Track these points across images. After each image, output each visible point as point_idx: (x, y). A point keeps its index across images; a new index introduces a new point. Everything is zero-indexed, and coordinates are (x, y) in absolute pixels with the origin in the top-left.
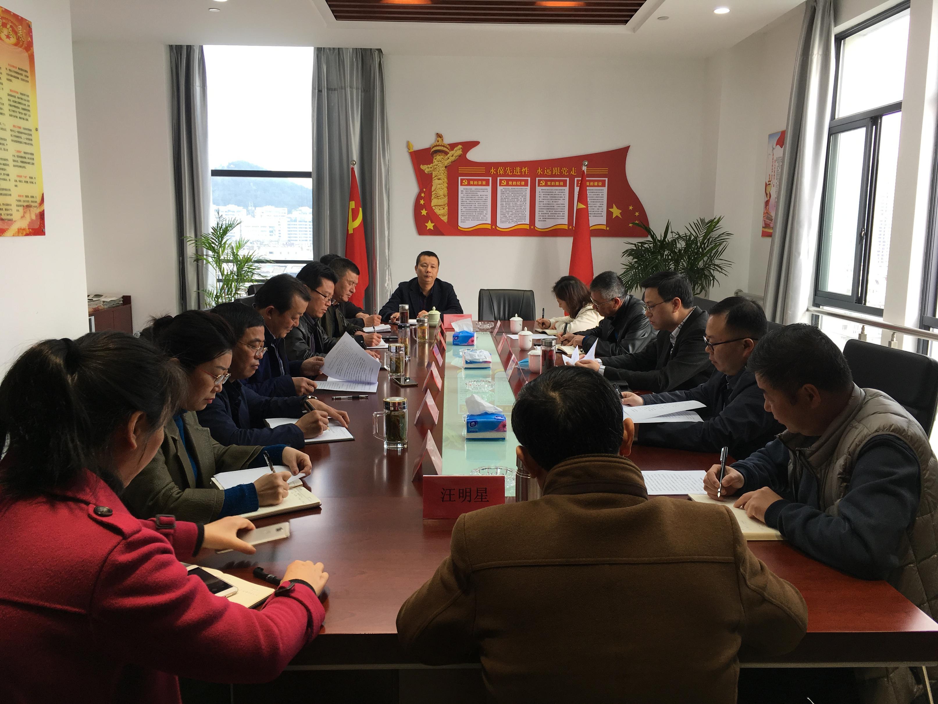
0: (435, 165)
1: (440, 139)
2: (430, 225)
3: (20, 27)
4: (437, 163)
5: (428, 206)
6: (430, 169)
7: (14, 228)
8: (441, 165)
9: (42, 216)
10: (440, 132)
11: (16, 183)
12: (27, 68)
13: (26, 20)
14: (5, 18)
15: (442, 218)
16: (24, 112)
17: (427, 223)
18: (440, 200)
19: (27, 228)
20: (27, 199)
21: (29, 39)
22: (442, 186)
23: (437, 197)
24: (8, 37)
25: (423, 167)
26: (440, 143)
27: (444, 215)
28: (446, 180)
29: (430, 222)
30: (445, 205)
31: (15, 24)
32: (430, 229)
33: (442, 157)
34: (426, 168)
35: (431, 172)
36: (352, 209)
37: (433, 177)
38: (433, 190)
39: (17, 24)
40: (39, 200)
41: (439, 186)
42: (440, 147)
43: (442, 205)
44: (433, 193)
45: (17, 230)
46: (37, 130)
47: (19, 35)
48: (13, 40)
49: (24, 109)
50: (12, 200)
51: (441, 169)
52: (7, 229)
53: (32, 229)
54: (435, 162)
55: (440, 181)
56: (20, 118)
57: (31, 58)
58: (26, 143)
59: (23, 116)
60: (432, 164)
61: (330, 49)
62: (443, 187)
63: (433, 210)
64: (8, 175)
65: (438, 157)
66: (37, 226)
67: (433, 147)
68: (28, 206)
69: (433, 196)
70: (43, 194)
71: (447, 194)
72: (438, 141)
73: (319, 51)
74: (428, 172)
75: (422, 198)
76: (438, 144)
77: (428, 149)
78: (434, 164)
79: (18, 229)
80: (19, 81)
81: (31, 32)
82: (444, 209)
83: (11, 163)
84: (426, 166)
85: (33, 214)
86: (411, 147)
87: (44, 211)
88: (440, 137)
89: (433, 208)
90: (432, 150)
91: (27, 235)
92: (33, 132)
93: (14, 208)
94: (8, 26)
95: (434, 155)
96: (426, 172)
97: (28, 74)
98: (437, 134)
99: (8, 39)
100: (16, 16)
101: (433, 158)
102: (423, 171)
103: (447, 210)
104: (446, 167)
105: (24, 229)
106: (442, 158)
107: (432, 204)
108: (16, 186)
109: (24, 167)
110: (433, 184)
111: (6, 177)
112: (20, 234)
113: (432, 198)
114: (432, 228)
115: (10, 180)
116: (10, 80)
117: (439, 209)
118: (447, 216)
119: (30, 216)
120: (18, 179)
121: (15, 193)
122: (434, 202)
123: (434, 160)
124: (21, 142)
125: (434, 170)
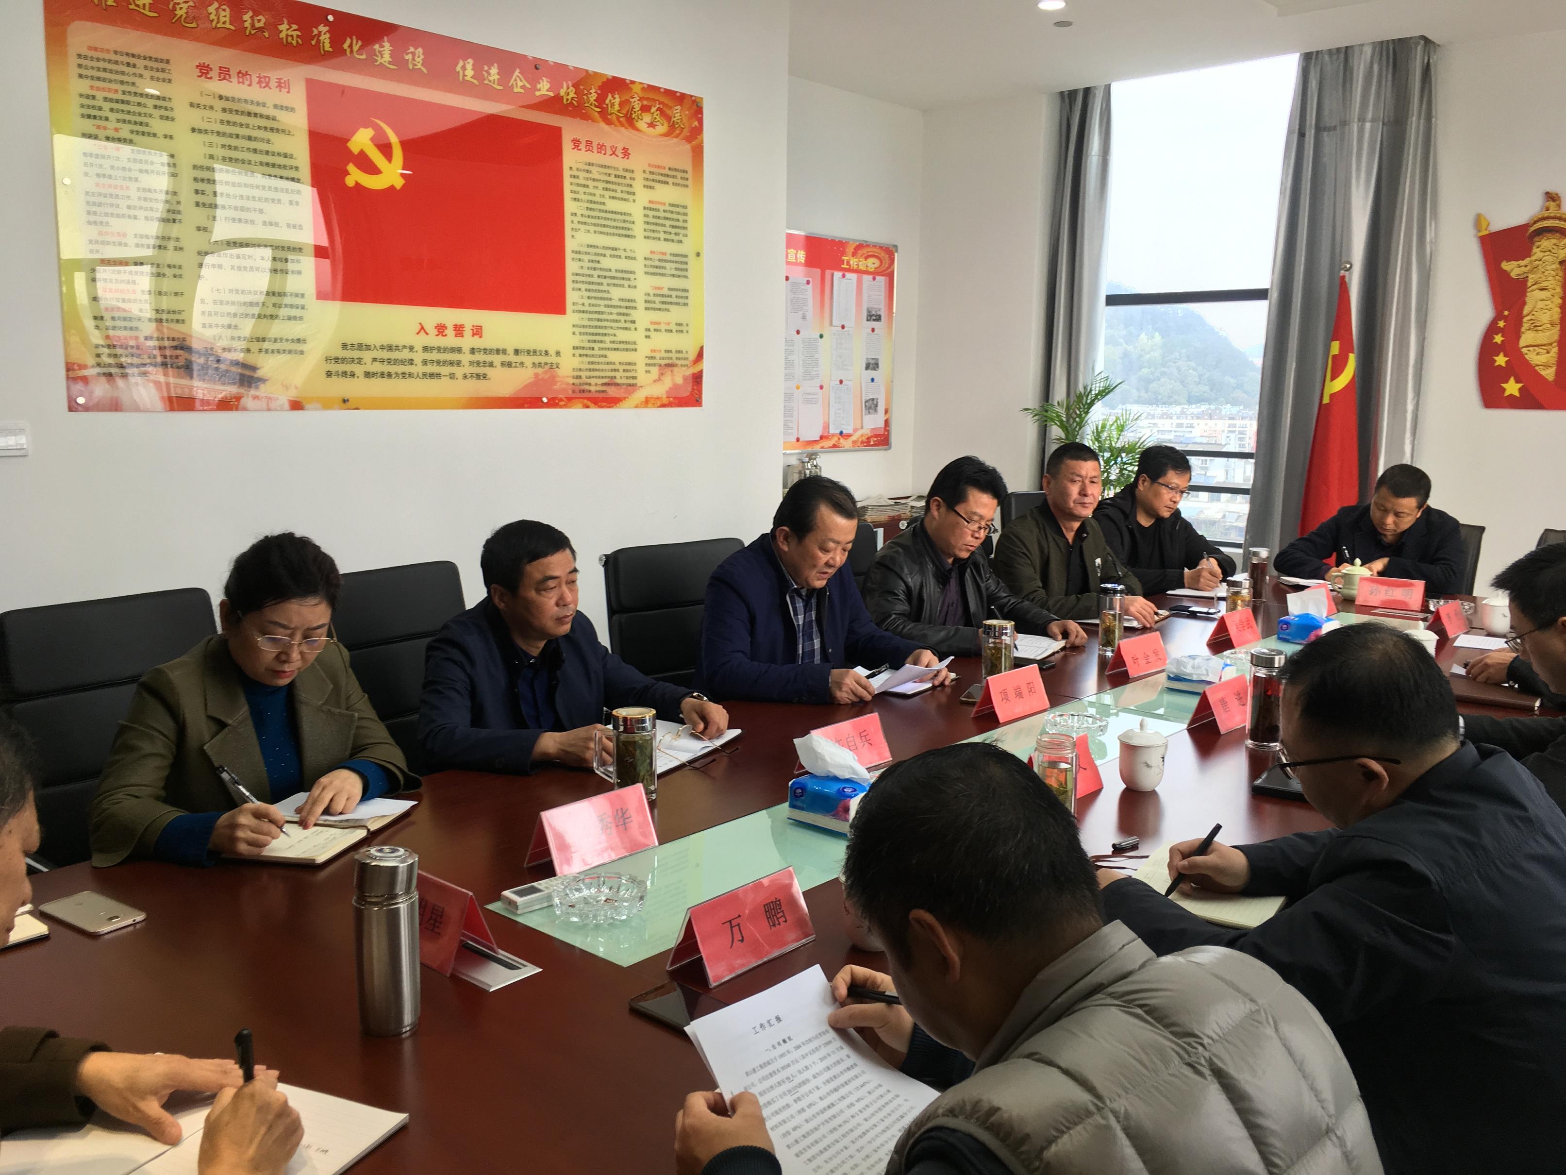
0: (1536, 260)
1: (1552, 204)
2: (1512, 388)
3: (679, 107)
4: (1542, 254)
5: (1511, 347)
6: (1524, 269)
7: (639, 395)
8: (1549, 258)
9: (697, 379)
10: (1552, 189)
11: (648, 333)
12: (687, 164)
13: (692, 96)
14: (647, 99)
15: (1543, 373)
16: (673, 231)
17: (1507, 382)
18: (1541, 334)
19: (664, 396)
20: (670, 355)
21: (696, 123)
22: (1548, 303)
23: (1535, 327)
24: (651, 125)
25: (1506, 266)
26: (1552, 212)
27: (1546, 366)
28: (1559, 289)
29: (1512, 380)
30: (1551, 344)
31: (666, 105)
32: (1511, 396)
33: (1554, 241)
34: (1513, 268)
35: (1525, 276)
36: (1334, 356)
37: (1529, 284)
38: (1525, 312)
39: (670, 104)
40: (692, 356)
41: (1541, 304)
42: (1551, 221)
43: (1544, 345)
44: (1525, 320)
45: (644, 400)
46: (698, 255)
47: (673, 119)
48: (662, 128)
49: (673, 227)
50: (639, 358)
51: (1549, 268)
52: (625, 398)
53: (675, 398)
54: (1537, 253)
55: (1544, 295)
56: (665, 240)
57: (698, 153)
58: (673, 276)
59: (672, 237)
60: (1528, 259)
61: (1330, 51)
62: (1551, 305)
63: (1522, 356)
64: (633, 322)
65: (1546, 243)
66: (685, 393)
67: (1535, 222)
68: (668, 365)
69: (1525, 326)
70: (702, 348)
71: (1558, 321)
72: (1548, 209)
73: (1308, 59)
74: (1519, 275)
75: (1499, 331)
76: (1546, 215)
77: (1524, 228)
78: (1533, 258)
79: (647, 398)
80: (671, 186)
81: (702, 113)
82: (1548, 352)
83: (641, 305)
84: (1514, 263)
85: (679, 376)
86: (1484, 226)
87: (701, 372)
88: (1554, 200)
89: (1524, 350)
90: (1532, 229)
91: (663, 406)
92: (692, 260)
93: (641, 368)
94: (653, 109)
95: (1536, 239)
96: (1513, 275)
97: (689, 175)
98: (1547, 193)
99: (651, 129)
100: (669, 93)
101: (1533, 244)
102: (1506, 274)
103: (1555, 355)
104: (1561, 263)
105: (658, 398)
106: (1554, 245)
107: (1522, 343)
108: (647, 337)
109: (668, 310)
110: (1527, 299)
111: (628, 325)
112: (650, 405)
113: (1523, 329)
114: (1517, 394)
115: (636, 329)
116: (651, 187)
117: (1538, 354)
118: (1554, 368)
119: (673, 380)
120: (652, 327)
121: (644, 347)
122: (1527, 338)
123: (1535, 250)
124: (663, 275)
125: (1531, 271)
